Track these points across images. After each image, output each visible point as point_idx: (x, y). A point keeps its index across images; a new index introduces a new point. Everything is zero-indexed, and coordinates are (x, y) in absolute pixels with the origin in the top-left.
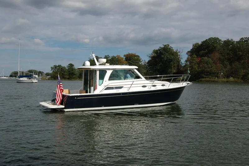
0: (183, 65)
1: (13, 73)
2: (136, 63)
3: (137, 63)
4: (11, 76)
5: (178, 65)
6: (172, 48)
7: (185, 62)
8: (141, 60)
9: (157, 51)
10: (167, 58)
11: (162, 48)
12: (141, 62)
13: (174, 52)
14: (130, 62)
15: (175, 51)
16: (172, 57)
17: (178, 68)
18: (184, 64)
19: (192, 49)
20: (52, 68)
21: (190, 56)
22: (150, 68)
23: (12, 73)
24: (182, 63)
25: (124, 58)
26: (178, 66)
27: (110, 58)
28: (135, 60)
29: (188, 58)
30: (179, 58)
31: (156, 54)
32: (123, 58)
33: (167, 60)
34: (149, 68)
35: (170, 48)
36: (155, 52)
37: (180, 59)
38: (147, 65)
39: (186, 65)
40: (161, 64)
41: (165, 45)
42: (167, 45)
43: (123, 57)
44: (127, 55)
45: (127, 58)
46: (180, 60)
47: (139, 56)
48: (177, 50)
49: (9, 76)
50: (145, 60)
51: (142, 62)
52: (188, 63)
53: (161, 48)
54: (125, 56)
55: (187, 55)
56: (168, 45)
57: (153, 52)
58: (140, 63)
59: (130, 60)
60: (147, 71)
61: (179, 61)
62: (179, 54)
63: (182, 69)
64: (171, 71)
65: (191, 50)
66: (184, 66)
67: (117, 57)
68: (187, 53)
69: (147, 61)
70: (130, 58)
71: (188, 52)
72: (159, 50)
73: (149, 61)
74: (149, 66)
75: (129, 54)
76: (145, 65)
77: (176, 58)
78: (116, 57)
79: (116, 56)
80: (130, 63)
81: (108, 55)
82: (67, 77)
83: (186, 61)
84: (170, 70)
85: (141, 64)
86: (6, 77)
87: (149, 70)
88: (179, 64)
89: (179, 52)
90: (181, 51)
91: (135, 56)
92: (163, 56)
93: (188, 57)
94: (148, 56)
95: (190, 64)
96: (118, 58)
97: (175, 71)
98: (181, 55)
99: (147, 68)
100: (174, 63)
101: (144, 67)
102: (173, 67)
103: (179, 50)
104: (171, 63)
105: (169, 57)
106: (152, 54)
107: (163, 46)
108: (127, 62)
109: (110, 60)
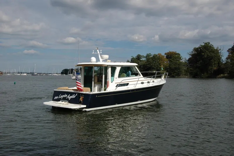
0: (224, 63)
2: (177, 61)
4: (62, 73)
5: (219, 62)
6: (213, 46)
7: (226, 60)
8: (182, 58)
9: (197, 48)
10: (208, 55)
11: (203, 46)
12: (181, 60)
13: (215, 50)
14: (171, 59)
15: (215, 48)
16: (213, 54)
17: (218, 66)
21: (231, 53)
22: (191, 65)
23: (63, 70)
24: (223, 60)
25: (165, 56)
26: (219, 63)
27: (152, 56)
28: (176, 58)
29: (229, 55)
31: (196, 52)
32: (164, 57)
33: (207, 58)
34: (189, 66)
35: (210, 46)
36: (196, 50)
37: (221, 56)
39: (227, 62)
40: (201, 61)
41: (206, 43)
42: (208, 43)
44: (168, 53)
45: (168, 56)
46: (221, 58)
47: (179, 55)
48: (218, 48)
50: (185, 58)
51: (183, 60)
52: (229, 60)
53: (201, 45)
54: (166, 54)
55: (228, 53)
56: (209, 43)
57: (193, 50)
58: (181, 61)
59: (170, 58)
60: (188, 68)
61: (219, 58)
62: (220, 51)
63: (222, 66)
64: (212, 68)
65: (232, 47)
66: (225, 63)
68: (228, 51)
69: (187, 59)
70: (171, 56)
71: (229, 49)
72: (200, 48)
73: (189, 59)
74: (189, 63)
75: (170, 52)
76: (186, 62)
77: (216, 56)
78: (157, 55)
79: (157, 54)
80: (171, 61)
81: (150, 54)
83: (227, 59)
84: (210, 67)
85: (182, 61)
86: (58, 74)
87: (190, 68)
89: (220, 50)
90: (222, 49)
91: (176, 54)
92: (203, 54)
94: (188, 54)
95: (231, 61)
96: (159, 56)
97: (215, 68)
98: (222, 52)
99: (187, 65)
100: (215, 61)
101: (185, 64)
102: (214, 64)
103: (219, 48)
104: (211, 61)
105: (209, 54)
106: (192, 52)
107: (203, 44)
108: (168, 60)
109: (152, 58)
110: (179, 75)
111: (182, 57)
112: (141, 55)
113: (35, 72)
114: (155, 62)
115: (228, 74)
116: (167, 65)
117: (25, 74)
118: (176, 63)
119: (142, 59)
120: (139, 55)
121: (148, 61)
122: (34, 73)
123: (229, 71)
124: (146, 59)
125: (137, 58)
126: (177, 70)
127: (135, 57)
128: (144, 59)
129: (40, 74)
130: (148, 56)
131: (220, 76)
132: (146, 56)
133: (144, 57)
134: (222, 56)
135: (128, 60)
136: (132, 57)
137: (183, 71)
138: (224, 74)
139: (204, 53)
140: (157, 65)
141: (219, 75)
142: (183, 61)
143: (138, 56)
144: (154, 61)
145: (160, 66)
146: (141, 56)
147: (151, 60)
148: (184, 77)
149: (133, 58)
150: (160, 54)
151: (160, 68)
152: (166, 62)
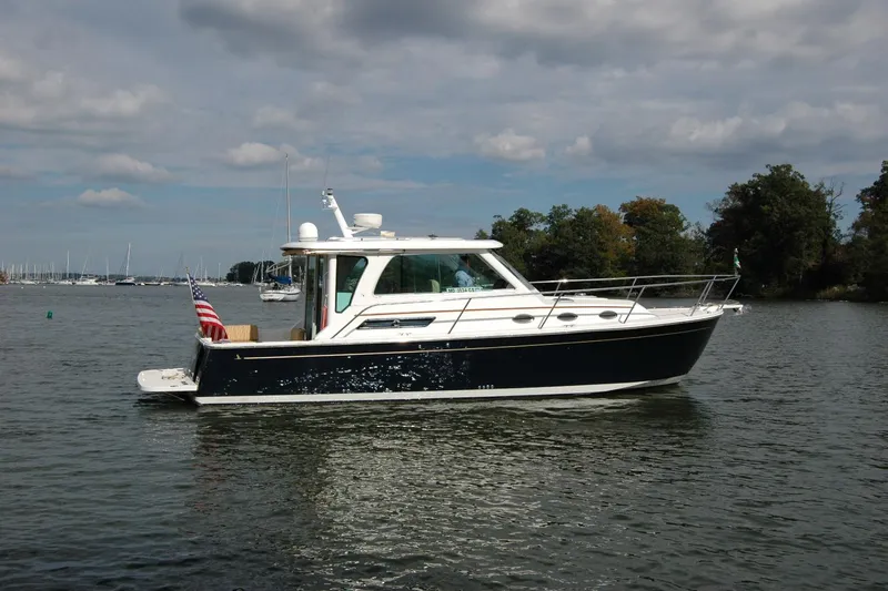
0: (843, 242)
2: (667, 232)
3: (672, 233)
4: (231, 278)
5: (825, 241)
6: (802, 177)
7: (853, 232)
8: (685, 224)
9: (744, 187)
10: (784, 214)
11: (766, 177)
12: (683, 230)
13: (810, 192)
14: (643, 228)
15: (812, 188)
16: (802, 210)
17: (824, 253)
18: (849, 239)
19: (878, 179)
21: (871, 206)
22: (718, 252)
23: (235, 268)
24: (843, 232)
25: (623, 214)
26: (825, 244)
27: (571, 217)
28: (662, 223)
29: (862, 214)
30: (829, 213)
31: (740, 199)
32: (617, 217)
33: (780, 223)
34: (714, 253)
35: (793, 180)
36: (738, 192)
37: (832, 217)
38: (706, 239)
39: (856, 241)
40: (759, 236)
41: (777, 168)
42: (783, 166)
43: (617, 212)
44: (634, 204)
45: (631, 214)
46: (834, 223)
47: (674, 210)
48: (822, 185)
50: (697, 224)
51: (689, 231)
52: (864, 234)
53: (759, 176)
54: (624, 207)
55: (861, 205)
56: (789, 168)
57: (728, 193)
58: (682, 234)
59: (642, 222)
60: (707, 262)
61: (827, 226)
62: (828, 199)
63: (839, 256)
64: (799, 264)
65: (875, 183)
66: (849, 245)
67: (595, 214)
68: (861, 198)
69: (706, 226)
70: (642, 215)
71: (865, 191)
72: (752, 185)
73: (715, 227)
74: (714, 243)
75: (641, 201)
76: (699, 240)
77: (815, 216)
78: (590, 213)
79: (591, 209)
80: (643, 233)
81: (565, 207)
83: (856, 226)
84: (792, 258)
85: (686, 236)
86: (217, 281)
87: (715, 260)
88: (829, 236)
89: (831, 193)
90: (836, 192)
91: (662, 207)
92: (766, 208)
93: (863, 210)
94: (710, 207)
95: (870, 236)
96: (599, 216)
97: (811, 263)
98: (836, 202)
99: (707, 251)
100: (810, 235)
101: (696, 247)
102: (807, 248)
103: (827, 186)
104: (797, 233)
105: (788, 209)
106: (724, 200)
107: (767, 172)
108: (632, 230)
109: (572, 223)
111: (685, 219)
112: (532, 211)
113: (130, 273)
114: (585, 238)
115: (858, 284)
116: (629, 251)
117: (92, 282)
118: (663, 243)
119: (533, 228)
120: (521, 211)
121: (556, 234)
122: (123, 277)
123: (864, 275)
124: (548, 226)
125: (515, 223)
127: (507, 220)
128: (542, 227)
129: (147, 279)
130: (557, 214)
131: (828, 292)
132: (551, 217)
133: (542, 220)
134: (836, 217)
135: (481, 231)
136: (496, 220)
138: (845, 285)
139: (768, 203)
140: (592, 251)
141: (824, 288)
142: (689, 233)
143: (518, 216)
144: (579, 235)
145: (603, 254)
146: (532, 215)
147: (569, 229)
149: (500, 223)
150: (604, 209)
151: (603, 260)
152: (626, 240)
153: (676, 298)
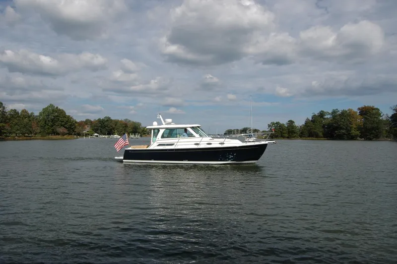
1: (227, 131)
2: (375, 118)
3: (377, 118)
8: (382, 115)
14: (366, 116)
20: (269, 126)
22: (395, 124)
25: (359, 111)
27: (339, 113)
28: (373, 114)
32: (356, 113)
34: (393, 124)
38: (390, 120)
43: (356, 111)
44: (363, 108)
45: (362, 111)
47: (378, 110)
49: (223, 134)
50: (387, 114)
51: (384, 116)
54: (359, 109)
58: (381, 118)
59: (365, 114)
60: (390, 128)
67: (348, 112)
69: (390, 115)
70: (366, 111)
73: (393, 116)
74: (393, 121)
75: (365, 107)
76: (387, 120)
78: (347, 111)
80: (366, 118)
81: (337, 109)
82: (287, 135)
87: (394, 127)
91: (373, 109)
94: (392, 109)
96: (350, 112)
99: (390, 124)
101: (386, 123)
108: (362, 117)
109: (340, 115)
110: (379, 138)
111: (382, 113)
112: (325, 111)
114: (344, 120)
116: (361, 124)
118: (374, 122)
119: (326, 117)
120: (322, 111)
121: (334, 119)
124: (331, 116)
125: (319, 115)
126: (375, 131)
127: (317, 115)
128: (329, 116)
130: (334, 112)
132: (332, 113)
133: (329, 114)
136: (313, 114)
137: (384, 132)
140: (347, 124)
142: (384, 118)
143: (320, 113)
144: (342, 119)
145: (351, 126)
146: (325, 113)
147: (338, 117)
148: (386, 140)
150: (351, 110)
151: (351, 128)
152: (360, 120)
153: (379, 141)
